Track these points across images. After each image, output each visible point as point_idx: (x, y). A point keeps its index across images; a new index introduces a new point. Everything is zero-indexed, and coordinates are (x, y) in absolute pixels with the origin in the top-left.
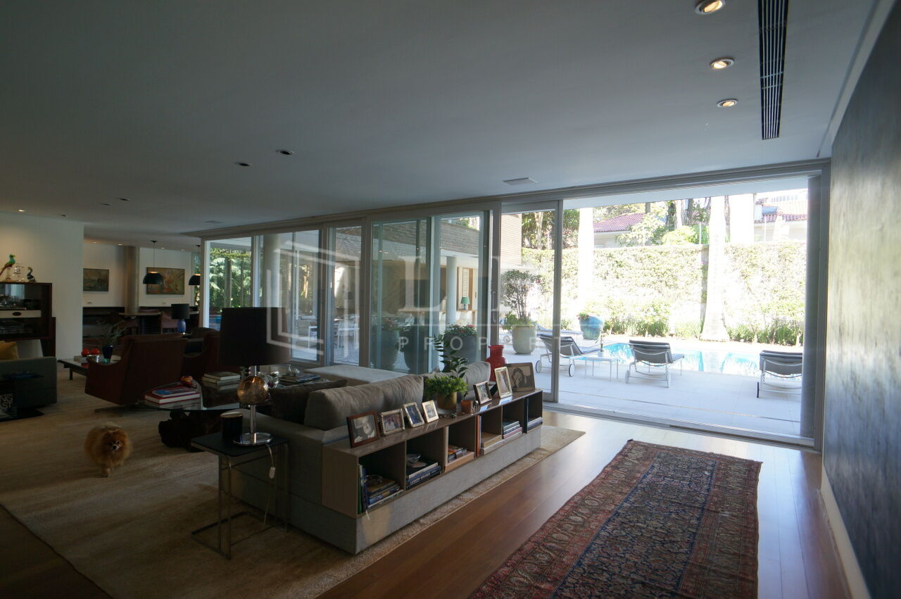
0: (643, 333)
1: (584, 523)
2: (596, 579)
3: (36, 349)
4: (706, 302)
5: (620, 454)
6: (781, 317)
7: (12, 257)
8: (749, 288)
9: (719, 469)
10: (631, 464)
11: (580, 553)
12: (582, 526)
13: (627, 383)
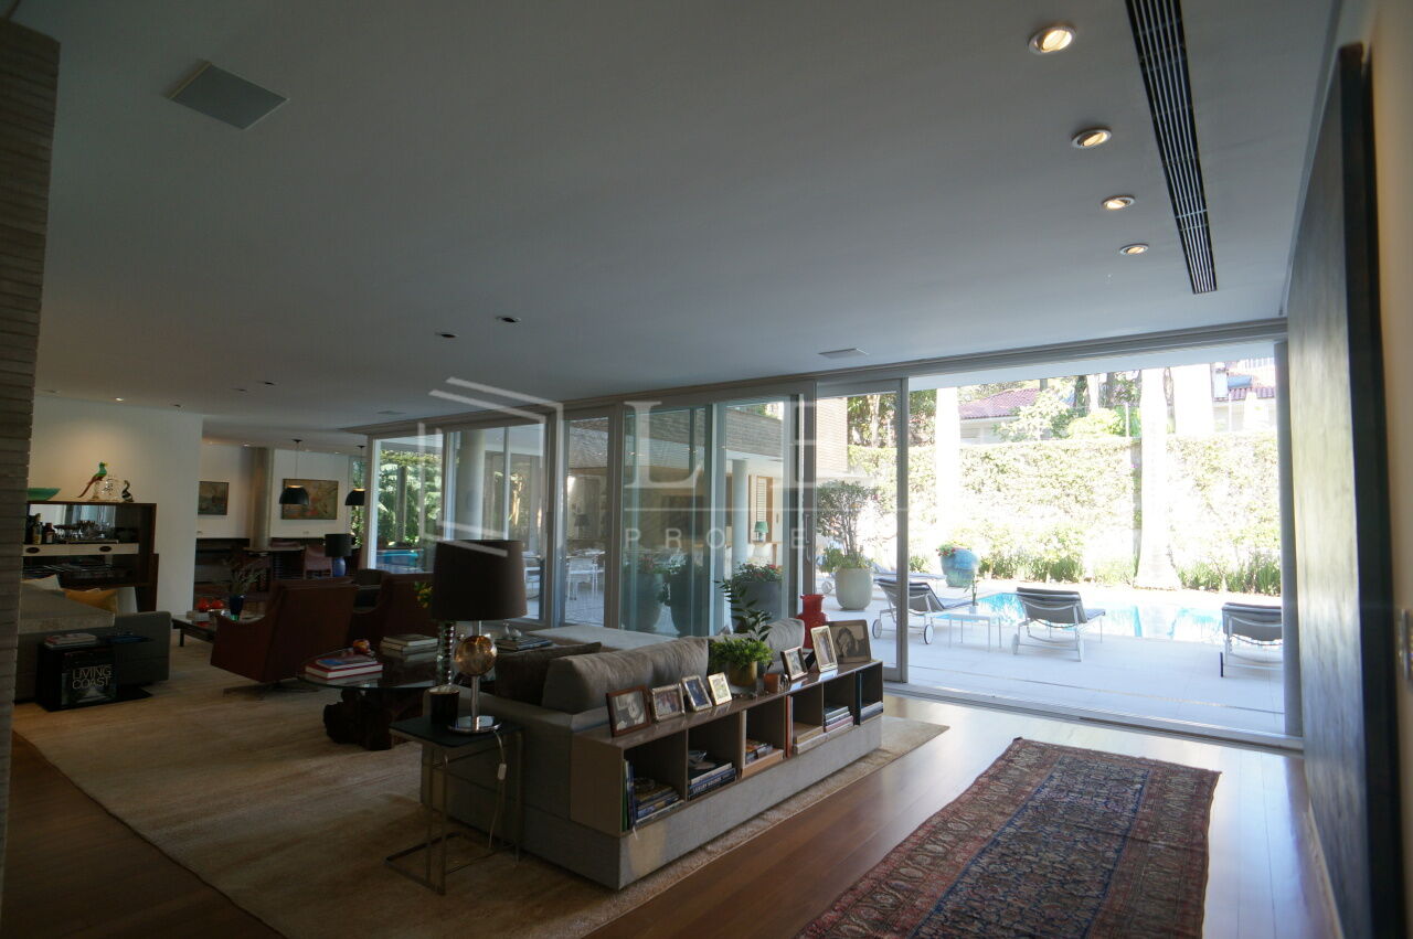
0: (1043, 577)
1: (946, 854)
2: (962, 930)
3: (129, 603)
4: (1140, 528)
5: (1002, 758)
6: (1263, 551)
7: (102, 465)
8: (1209, 505)
9: (1152, 782)
10: (1018, 773)
11: (941, 895)
12: (944, 858)
13: (1015, 654)
